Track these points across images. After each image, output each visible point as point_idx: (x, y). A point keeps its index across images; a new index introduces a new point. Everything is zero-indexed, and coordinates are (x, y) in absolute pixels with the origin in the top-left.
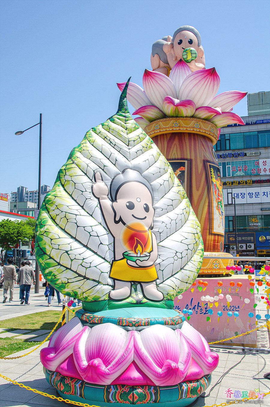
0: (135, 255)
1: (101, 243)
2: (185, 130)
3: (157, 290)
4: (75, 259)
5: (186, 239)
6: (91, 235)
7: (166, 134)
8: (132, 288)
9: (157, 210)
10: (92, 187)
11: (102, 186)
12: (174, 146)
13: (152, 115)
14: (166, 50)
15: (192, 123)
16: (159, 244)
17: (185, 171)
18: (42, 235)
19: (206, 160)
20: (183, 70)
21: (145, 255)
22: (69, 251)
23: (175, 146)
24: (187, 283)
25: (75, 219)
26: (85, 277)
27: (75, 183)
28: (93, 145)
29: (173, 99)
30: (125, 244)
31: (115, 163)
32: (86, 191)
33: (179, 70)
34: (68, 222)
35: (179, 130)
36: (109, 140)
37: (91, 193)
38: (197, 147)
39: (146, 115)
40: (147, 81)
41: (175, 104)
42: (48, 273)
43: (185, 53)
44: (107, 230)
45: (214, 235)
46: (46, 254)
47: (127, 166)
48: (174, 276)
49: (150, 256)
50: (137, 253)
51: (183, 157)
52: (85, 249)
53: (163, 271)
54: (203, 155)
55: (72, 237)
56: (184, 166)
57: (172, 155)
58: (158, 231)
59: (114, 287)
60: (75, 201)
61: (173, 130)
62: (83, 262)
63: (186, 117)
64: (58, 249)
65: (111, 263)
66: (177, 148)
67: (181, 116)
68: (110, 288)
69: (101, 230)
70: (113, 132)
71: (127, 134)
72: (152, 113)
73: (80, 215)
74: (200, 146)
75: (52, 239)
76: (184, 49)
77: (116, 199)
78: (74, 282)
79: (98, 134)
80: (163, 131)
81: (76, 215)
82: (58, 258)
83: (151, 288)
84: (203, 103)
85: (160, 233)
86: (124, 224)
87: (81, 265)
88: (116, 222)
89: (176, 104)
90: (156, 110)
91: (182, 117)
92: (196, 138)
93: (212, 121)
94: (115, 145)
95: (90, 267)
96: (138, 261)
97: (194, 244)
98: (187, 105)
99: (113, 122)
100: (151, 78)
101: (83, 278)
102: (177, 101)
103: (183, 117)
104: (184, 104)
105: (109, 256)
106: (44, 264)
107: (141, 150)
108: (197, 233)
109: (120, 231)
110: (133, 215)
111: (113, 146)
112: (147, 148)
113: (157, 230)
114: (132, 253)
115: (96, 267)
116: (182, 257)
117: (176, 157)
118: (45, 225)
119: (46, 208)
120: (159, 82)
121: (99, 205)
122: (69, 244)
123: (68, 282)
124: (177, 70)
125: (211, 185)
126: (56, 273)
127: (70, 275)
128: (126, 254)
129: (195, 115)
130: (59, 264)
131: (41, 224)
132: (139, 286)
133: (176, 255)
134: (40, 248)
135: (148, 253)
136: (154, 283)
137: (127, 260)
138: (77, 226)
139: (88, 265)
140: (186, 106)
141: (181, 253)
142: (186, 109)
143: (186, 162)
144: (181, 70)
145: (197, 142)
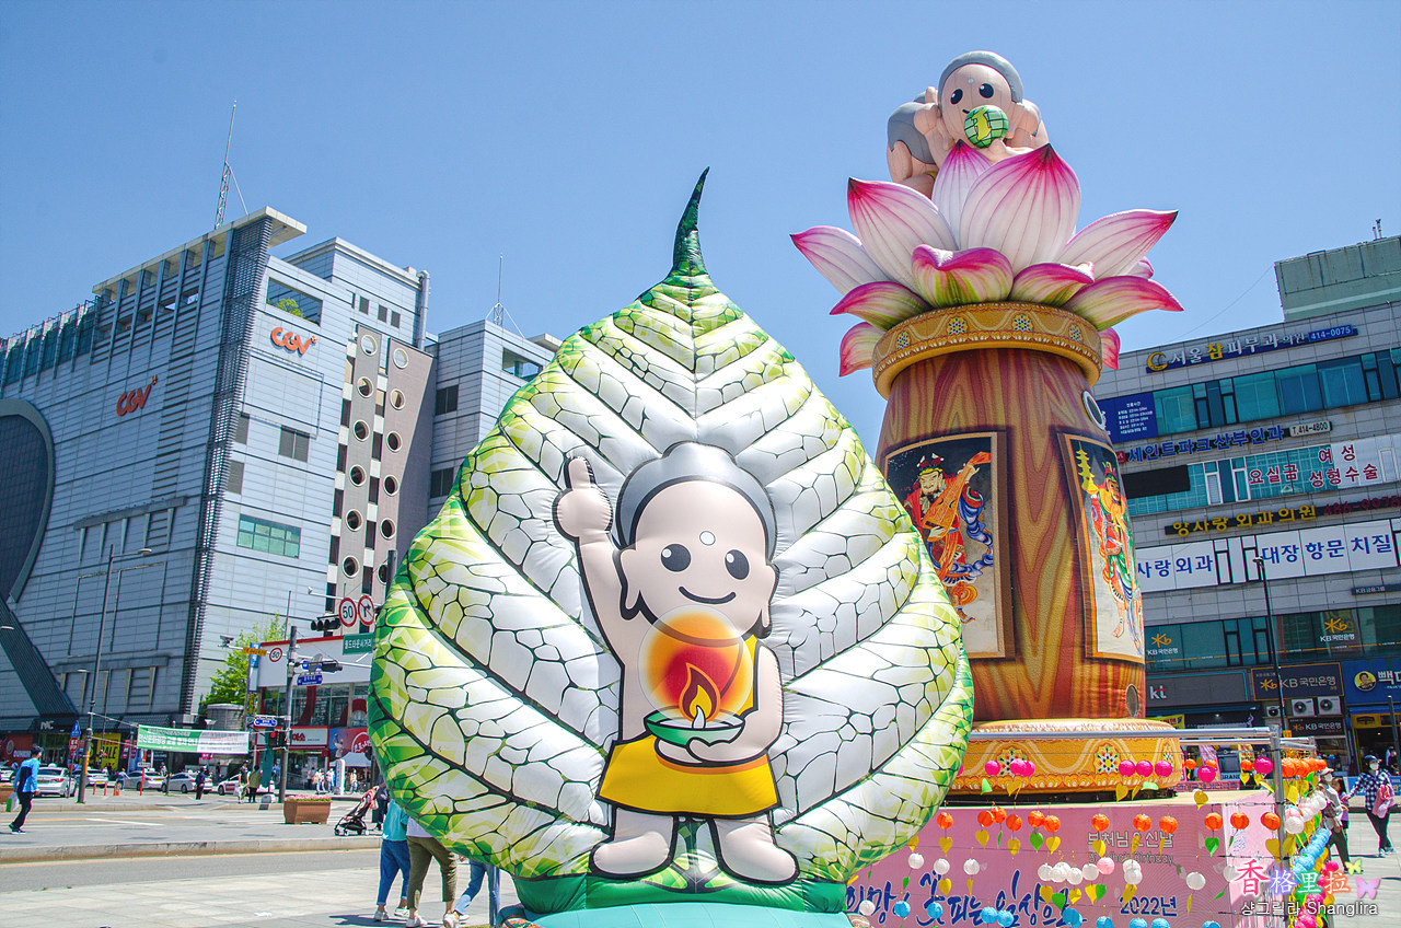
0: (687, 723)
1: (572, 685)
2: (984, 341)
3: (775, 843)
4: (478, 734)
5: (894, 665)
6: (536, 659)
7: (932, 360)
8: (679, 835)
9: (787, 573)
10: (555, 505)
11: (594, 500)
12: (956, 391)
13: (888, 308)
14: (921, 124)
15: (1006, 317)
16: (788, 687)
17: (989, 464)
18: (383, 657)
19: (1059, 426)
20: (968, 169)
21: (724, 723)
22: (458, 709)
23: (959, 390)
24: (895, 820)
25: (488, 606)
26: (511, 797)
27: (499, 495)
28: (571, 376)
29: (934, 250)
30: (654, 686)
31: (641, 423)
32: (532, 517)
33: (957, 171)
34: (464, 615)
35: (968, 341)
36: (630, 359)
37: (552, 523)
38: (1029, 390)
39: (872, 312)
40: (858, 213)
41: (940, 265)
42: (394, 780)
43: (970, 123)
44: (597, 642)
45: (1100, 664)
46: (393, 719)
47: (680, 433)
48: (843, 797)
49: (743, 725)
50: (691, 717)
51: (982, 423)
52: (517, 702)
53: (795, 778)
54: (1048, 411)
55: (477, 665)
56: (989, 451)
57: (951, 420)
58: (787, 643)
59: (610, 832)
60: (499, 549)
61: (948, 344)
62: (504, 745)
63: (987, 301)
64: (426, 702)
65: (607, 749)
66: (964, 397)
67: (969, 300)
68: (598, 833)
69: (575, 642)
70: (643, 334)
71: (694, 337)
72: (886, 303)
73: (507, 594)
74: (1037, 384)
75: (408, 672)
76: (967, 112)
77: (633, 540)
78: (473, 811)
79: (595, 345)
80: (921, 352)
81: (492, 594)
82: (424, 731)
83: (751, 840)
84: (1036, 255)
85: (794, 649)
86: (652, 618)
87: (498, 755)
88: (628, 614)
89: (943, 264)
90: (900, 294)
91: (973, 303)
92: (1025, 363)
93: (1075, 309)
94: (646, 372)
95: (526, 763)
96: (695, 745)
97: (925, 684)
98: (981, 265)
99: (651, 306)
100: (869, 201)
101: (504, 800)
102: (944, 255)
103: (978, 303)
104: (969, 261)
105: (600, 726)
106: (385, 749)
107: (741, 382)
108: (940, 647)
109: (640, 643)
110: (682, 589)
111: (642, 375)
112: (762, 374)
113: (785, 639)
114: (676, 718)
115: (546, 761)
116: (874, 730)
117: (963, 425)
118: (393, 628)
119: (409, 575)
120: (893, 209)
121: (575, 562)
122: (462, 687)
123: (455, 812)
124: (951, 172)
125: (1081, 505)
126: (417, 780)
127: (461, 786)
128: (654, 719)
129: (1014, 295)
130: (428, 751)
131: (385, 625)
132: (703, 831)
133: (848, 722)
134: (377, 700)
135: (735, 715)
136: (764, 819)
137: (659, 739)
138: (494, 627)
139: (520, 757)
140: (976, 268)
141: (871, 716)
142: (981, 278)
143: (993, 435)
144: (962, 170)
145: (1027, 372)
